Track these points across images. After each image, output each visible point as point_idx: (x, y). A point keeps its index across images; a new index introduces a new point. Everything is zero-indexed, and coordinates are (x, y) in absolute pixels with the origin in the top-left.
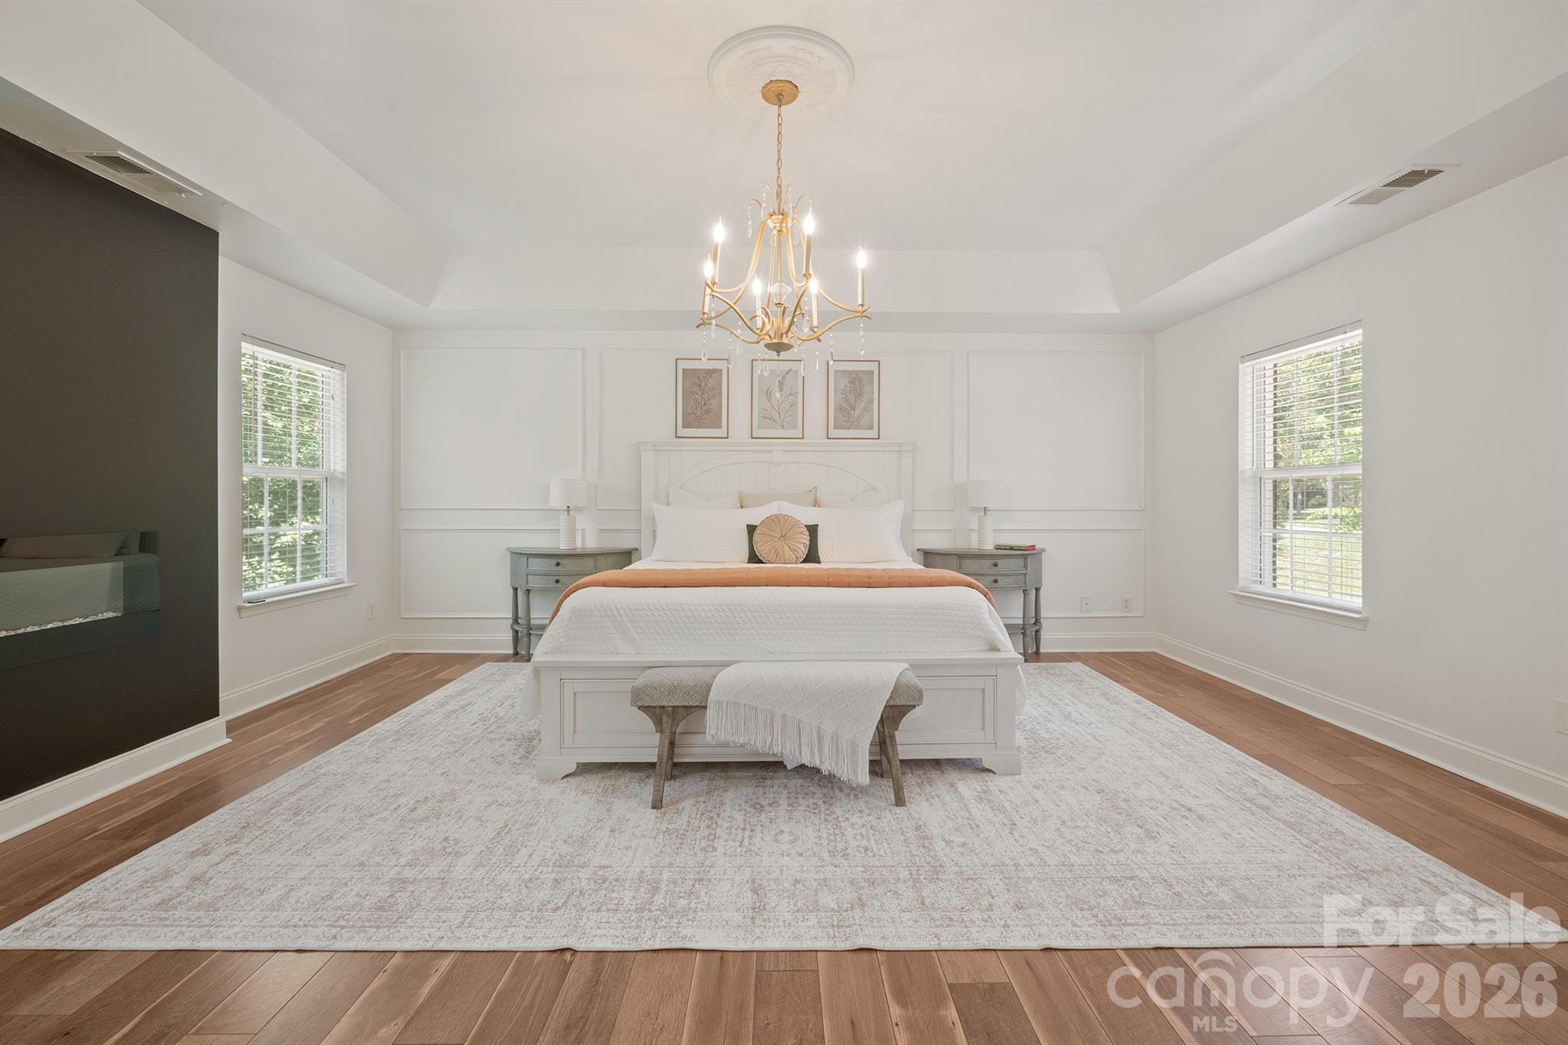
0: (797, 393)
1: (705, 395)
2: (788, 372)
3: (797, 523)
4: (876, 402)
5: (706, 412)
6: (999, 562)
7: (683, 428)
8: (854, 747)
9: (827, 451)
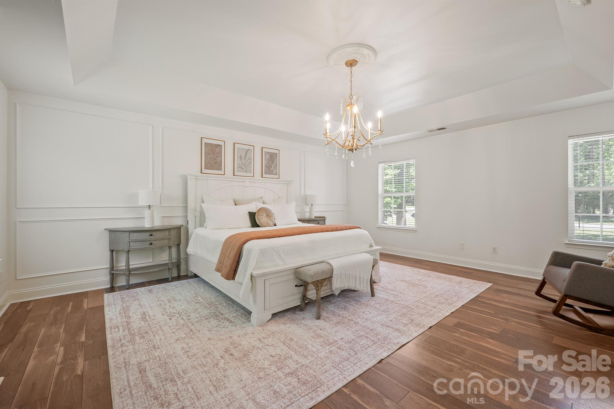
0: (252, 159)
1: (215, 156)
2: (248, 150)
5: (216, 163)
6: (320, 222)
7: (205, 169)
9: (265, 183)
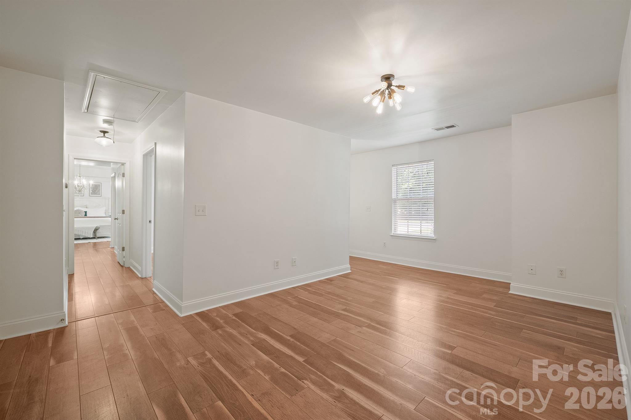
3: (82, 211)
4: (100, 190)
8: (90, 233)
